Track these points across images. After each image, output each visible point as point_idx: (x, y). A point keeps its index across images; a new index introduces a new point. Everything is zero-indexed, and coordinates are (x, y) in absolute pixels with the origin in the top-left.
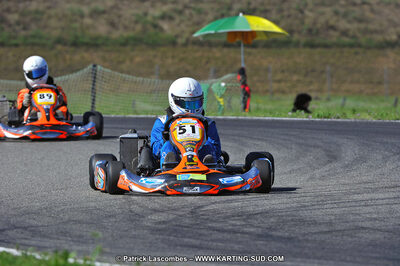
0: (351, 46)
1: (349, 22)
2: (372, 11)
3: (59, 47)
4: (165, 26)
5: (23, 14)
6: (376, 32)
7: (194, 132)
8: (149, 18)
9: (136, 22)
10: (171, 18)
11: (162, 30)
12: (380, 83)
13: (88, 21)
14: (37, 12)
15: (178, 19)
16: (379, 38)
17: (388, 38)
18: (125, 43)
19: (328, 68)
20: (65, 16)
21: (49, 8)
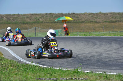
0: (76, 22)
1: (75, 18)
2: (80, 16)
3: (20, 24)
4: (41, 20)
5: (13, 18)
6: (80, 20)
8: (37, 18)
9: (35, 19)
10: (41, 18)
11: (40, 20)
12: (81, 29)
13: (26, 19)
14: (16, 17)
15: (43, 18)
16: (81, 21)
17: (83, 21)
18: (32, 23)
19: (72, 27)
20: (21, 18)
21: (18, 17)
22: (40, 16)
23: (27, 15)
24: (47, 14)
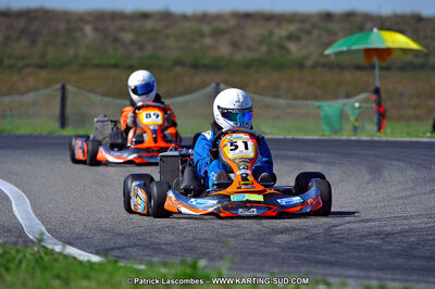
3: (178, 69)
4: (292, 47)
5: (138, 33)
7: (246, 148)
8: (275, 39)
9: (261, 43)
10: (298, 39)
11: (288, 51)
13: (209, 41)
15: (305, 39)
18: (248, 65)
21: (167, 27)
22: (293, 28)
23: (219, 17)
24: (328, 16)
